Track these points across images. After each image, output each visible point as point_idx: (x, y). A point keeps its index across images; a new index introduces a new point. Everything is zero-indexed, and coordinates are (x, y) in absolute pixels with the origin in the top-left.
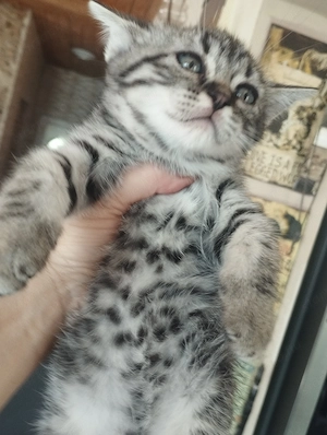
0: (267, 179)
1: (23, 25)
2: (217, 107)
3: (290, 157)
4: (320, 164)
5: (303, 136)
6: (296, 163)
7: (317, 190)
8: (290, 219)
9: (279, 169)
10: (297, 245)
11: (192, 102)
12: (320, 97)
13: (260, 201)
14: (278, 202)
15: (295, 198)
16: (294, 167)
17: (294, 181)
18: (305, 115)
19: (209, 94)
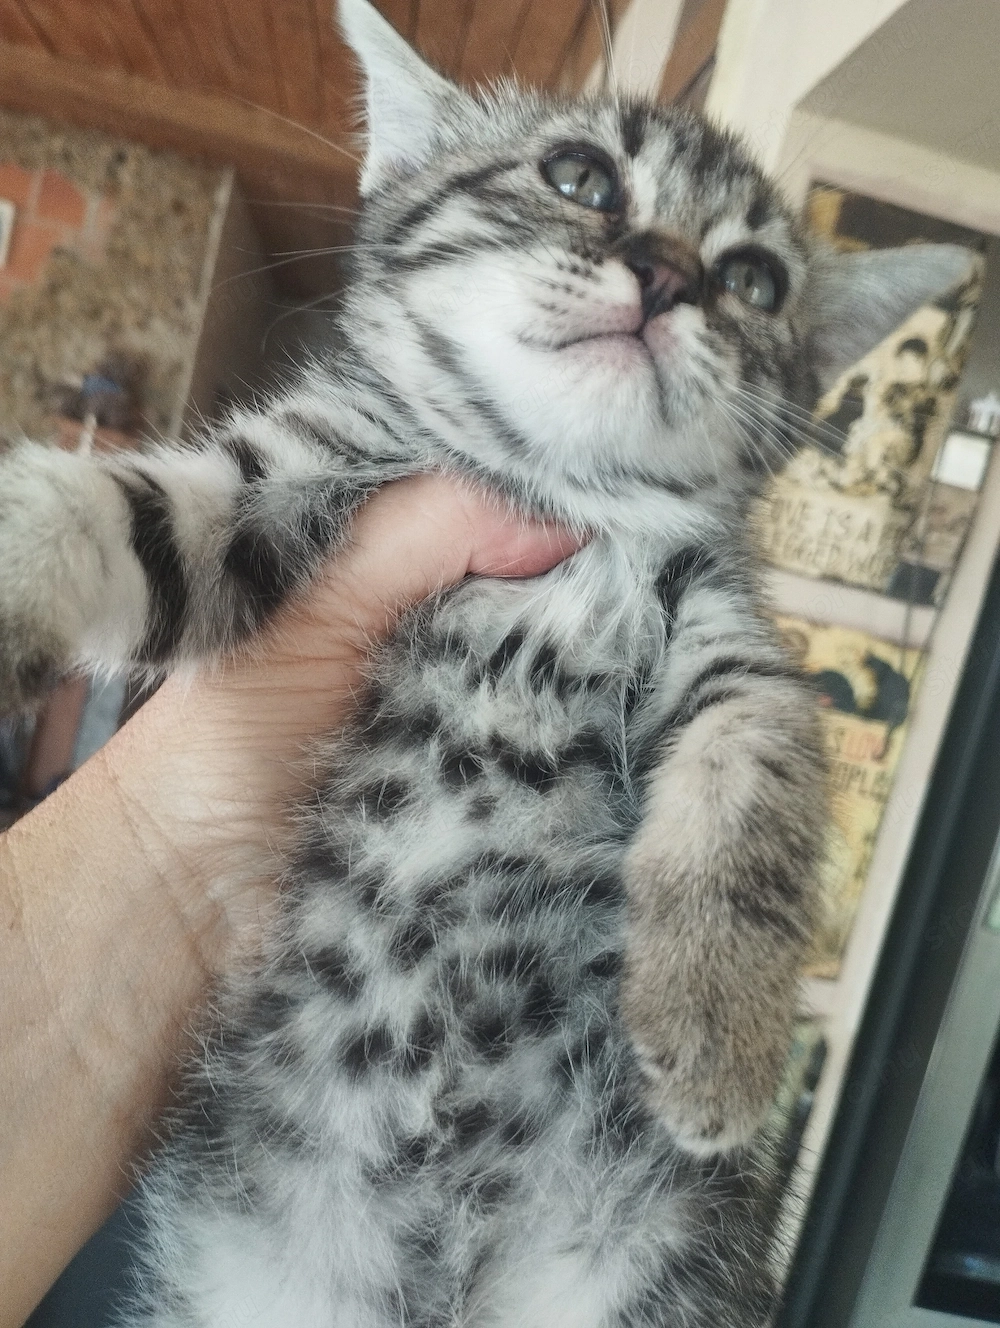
0: (815, 571)
1: (213, 207)
2: (654, 305)
3: (875, 512)
4: (951, 528)
5: (904, 456)
6: (888, 529)
7: (946, 594)
8: (879, 669)
9: (848, 545)
10: (899, 735)
11: (577, 281)
12: (946, 361)
13: (802, 626)
14: (849, 626)
15: (890, 614)
16: (885, 535)
17: (885, 572)
18: (906, 404)
19: (631, 266)
